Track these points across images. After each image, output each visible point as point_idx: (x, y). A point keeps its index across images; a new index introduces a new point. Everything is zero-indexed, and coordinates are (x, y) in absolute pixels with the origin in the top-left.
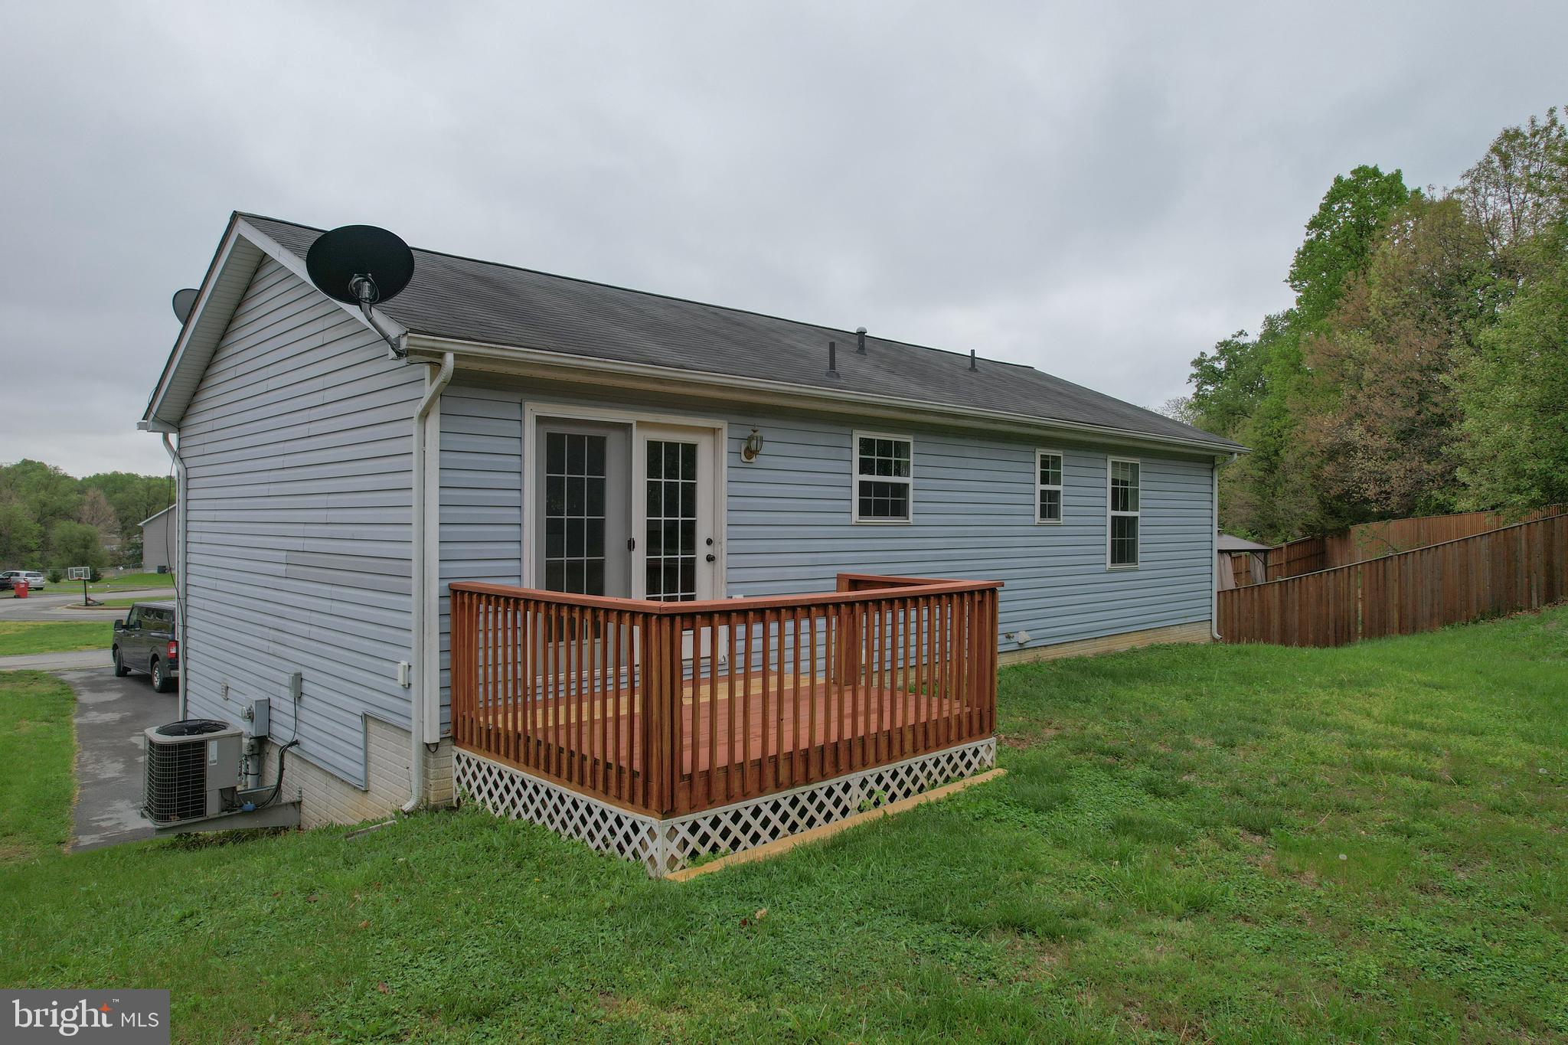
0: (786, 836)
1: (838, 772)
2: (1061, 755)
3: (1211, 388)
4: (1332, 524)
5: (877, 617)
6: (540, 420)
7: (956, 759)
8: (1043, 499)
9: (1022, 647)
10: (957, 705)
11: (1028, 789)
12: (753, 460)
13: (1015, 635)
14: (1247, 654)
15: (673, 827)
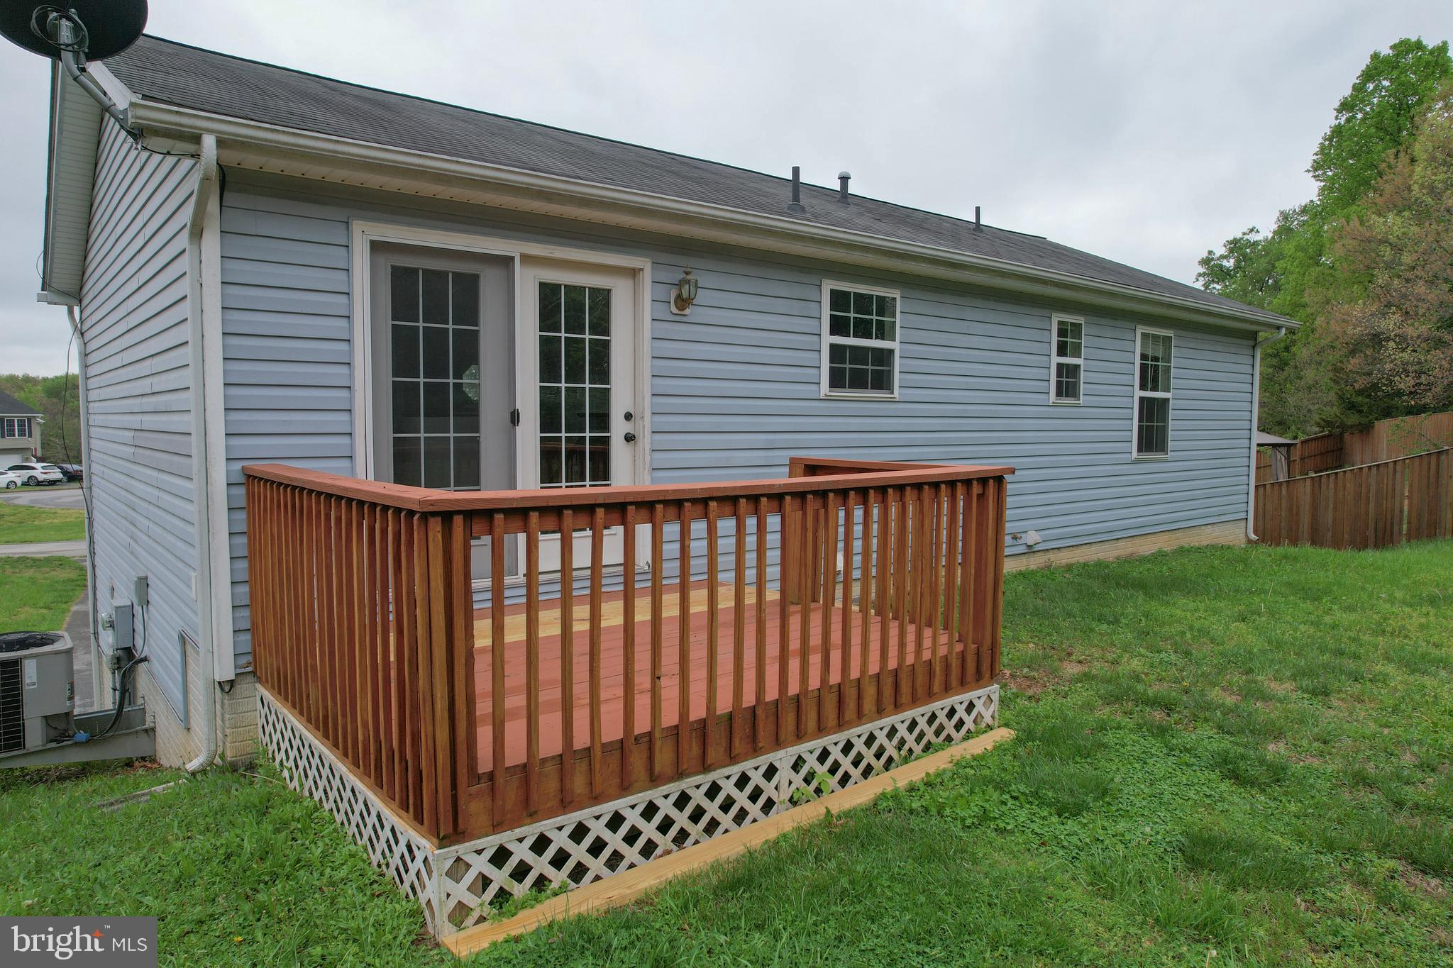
0: (668, 852)
1: (756, 751)
2: (1089, 707)
3: (1218, 287)
4: (1353, 419)
5: (842, 514)
6: (377, 247)
7: (942, 717)
8: (1059, 374)
9: (1031, 550)
10: (943, 639)
11: (1045, 770)
12: (687, 311)
13: (1023, 535)
14: (1295, 559)
15: (459, 859)
